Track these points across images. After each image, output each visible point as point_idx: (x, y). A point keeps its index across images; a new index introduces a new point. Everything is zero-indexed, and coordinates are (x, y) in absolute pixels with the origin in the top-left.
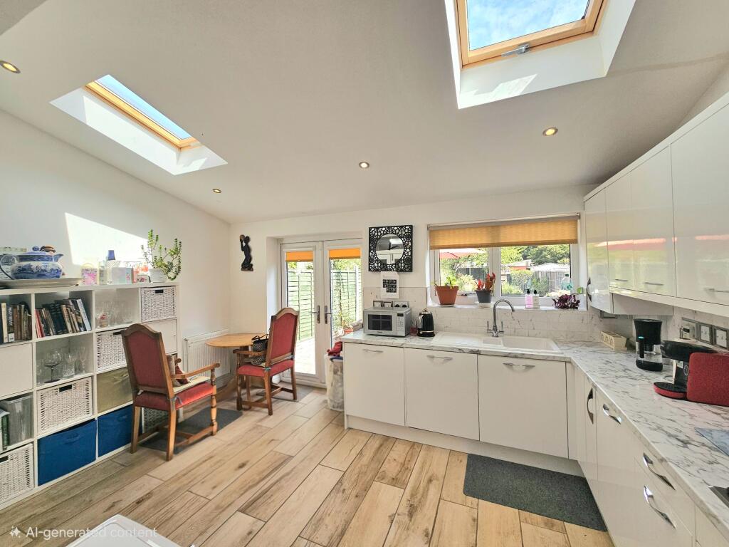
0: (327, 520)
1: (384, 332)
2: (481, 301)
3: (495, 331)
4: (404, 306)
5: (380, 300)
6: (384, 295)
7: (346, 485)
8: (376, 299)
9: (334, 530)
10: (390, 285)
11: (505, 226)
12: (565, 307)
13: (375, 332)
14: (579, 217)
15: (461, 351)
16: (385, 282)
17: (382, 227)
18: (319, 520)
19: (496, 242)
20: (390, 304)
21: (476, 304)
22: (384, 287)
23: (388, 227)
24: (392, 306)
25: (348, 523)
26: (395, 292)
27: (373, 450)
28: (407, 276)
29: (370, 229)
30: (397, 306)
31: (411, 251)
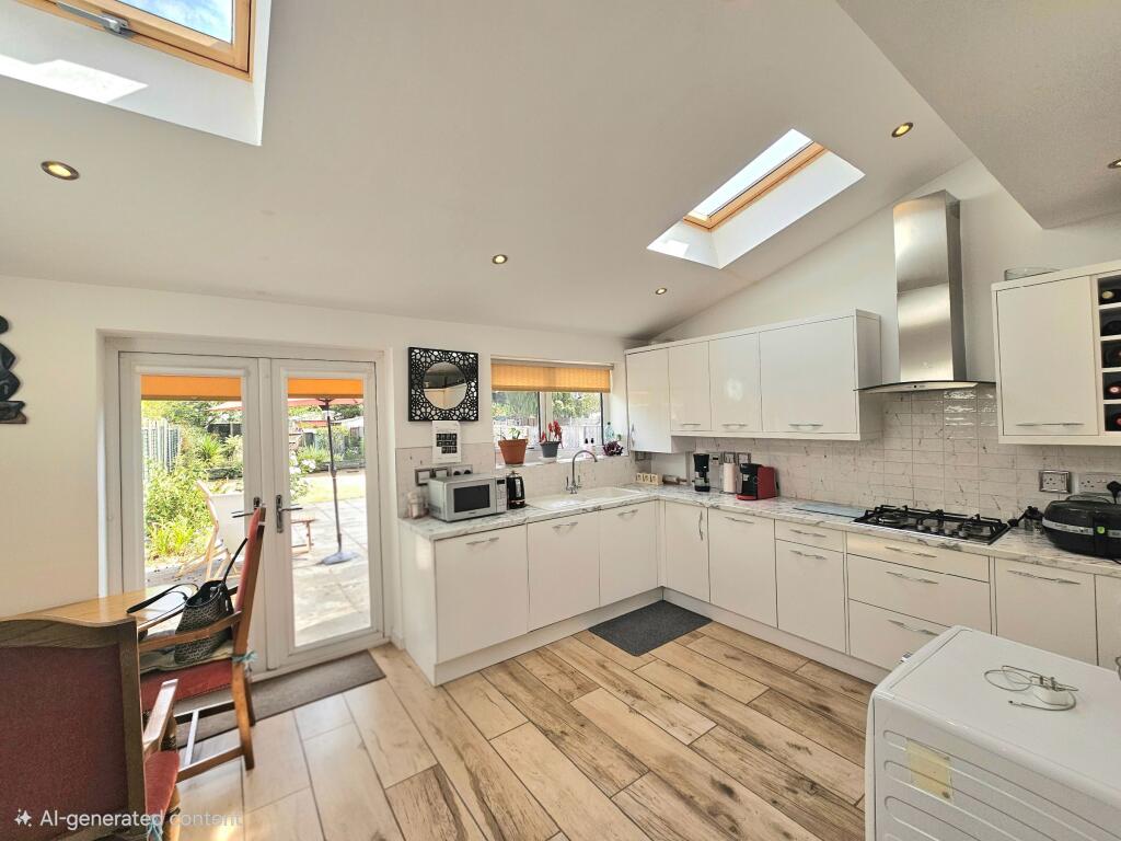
0: (602, 763)
1: (479, 512)
2: (547, 455)
3: (573, 487)
4: (468, 472)
5: (429, 467)
6: (438, 457)
7: (557, 728)
8: (421, 467)
9: (620, 761)
10: (448, 442)
11: (560, 368)
12: (612, 454)
13: (466, 514)
14: (612, 367)
15: (585, 511)
16: (439, 437)
17: (434, 350)
18: (597, 770)
19: (552, 385)
20: (445, 472)
21: (540, 460)
22: (438, 445)
23: (443, 351)
24: (448, 474)
25: (617, 746)
26: (455, 452)
27: (514, 684)
28: (470, 428)
29: (411, 350)
30: (457, 473)
31: (477, 390)
